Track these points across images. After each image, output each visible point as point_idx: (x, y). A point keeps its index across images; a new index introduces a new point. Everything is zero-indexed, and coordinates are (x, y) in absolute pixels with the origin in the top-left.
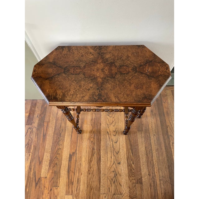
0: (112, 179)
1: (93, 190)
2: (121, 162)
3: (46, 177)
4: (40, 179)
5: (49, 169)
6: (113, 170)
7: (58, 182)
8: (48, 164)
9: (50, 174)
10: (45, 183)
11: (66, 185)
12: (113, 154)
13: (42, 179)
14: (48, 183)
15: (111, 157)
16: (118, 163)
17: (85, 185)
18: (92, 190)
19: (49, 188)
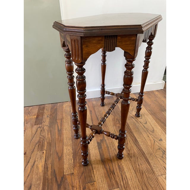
0: (162, 157)
1: (146, 175)
2: (162, 139)
3: (72, 174)
4: (63, 178)
5: (74, 162)
6: (158, 147)
7: (93, 175)
8: (71, 157)
9: (77, 168)
10: (72, 181)
11: (105, 177)
12: (148, 133)
13: (67, 176)
14: (78, 181)
15: (148, 136)
16: (160, 140)
17: (132, 171)
18: (144, 175)
19: (81, 186)
